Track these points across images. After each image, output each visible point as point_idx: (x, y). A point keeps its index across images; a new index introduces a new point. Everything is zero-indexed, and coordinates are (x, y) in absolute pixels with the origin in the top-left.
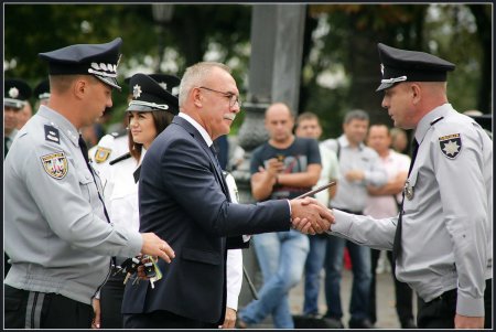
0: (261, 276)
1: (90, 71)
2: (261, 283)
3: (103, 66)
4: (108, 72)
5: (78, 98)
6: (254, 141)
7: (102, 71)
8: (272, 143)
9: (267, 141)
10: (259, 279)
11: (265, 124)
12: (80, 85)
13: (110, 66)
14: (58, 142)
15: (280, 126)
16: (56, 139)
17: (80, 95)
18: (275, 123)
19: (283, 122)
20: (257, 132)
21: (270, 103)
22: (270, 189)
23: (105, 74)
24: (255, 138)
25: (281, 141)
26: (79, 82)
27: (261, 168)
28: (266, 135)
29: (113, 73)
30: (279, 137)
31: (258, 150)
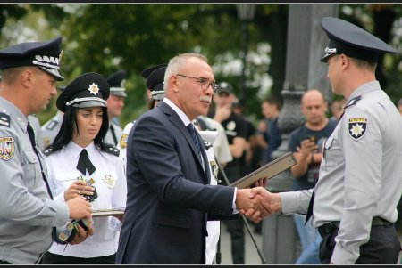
0: (301, 245)
1: (35, 62)
2: (301, 251)
3: (46, 58)
4: (51, 63)
5: (25, 87)
6: (292, 124)
7: (45, 62)
8: (308, 125)
9: (303, 124)
10: (298, 247)
11: (301, 109)
12: (27, 75)
13: (52, 59)
14: (9, 126)
15: (314, 111)
16: (7, 124)
17: (27, 83)
18: (310, 108)
19: (317, 107)
20: (294, 116)
21: (306, 90)
22: (306, 167)
23: (48, 65)
24: (293, 121)
25: (316, 124)
26: (25, 72)
27: (298, 149)
28: (303, 119)
29: (56, 64)
30: (314, 121)
31: (295, 132)
